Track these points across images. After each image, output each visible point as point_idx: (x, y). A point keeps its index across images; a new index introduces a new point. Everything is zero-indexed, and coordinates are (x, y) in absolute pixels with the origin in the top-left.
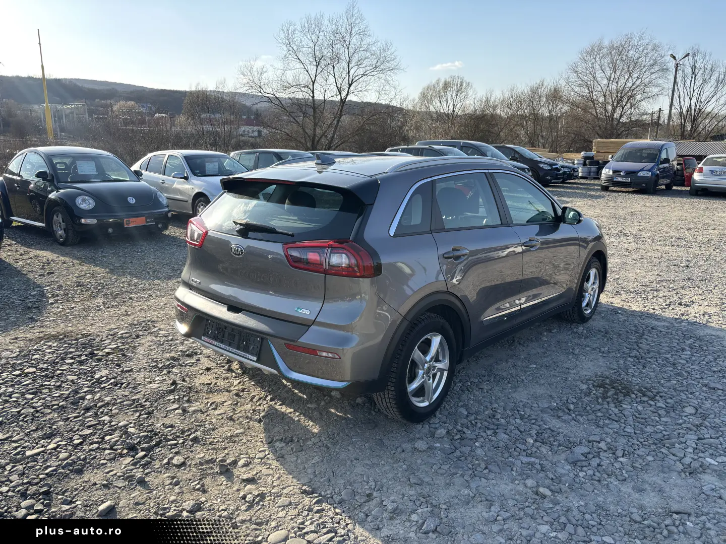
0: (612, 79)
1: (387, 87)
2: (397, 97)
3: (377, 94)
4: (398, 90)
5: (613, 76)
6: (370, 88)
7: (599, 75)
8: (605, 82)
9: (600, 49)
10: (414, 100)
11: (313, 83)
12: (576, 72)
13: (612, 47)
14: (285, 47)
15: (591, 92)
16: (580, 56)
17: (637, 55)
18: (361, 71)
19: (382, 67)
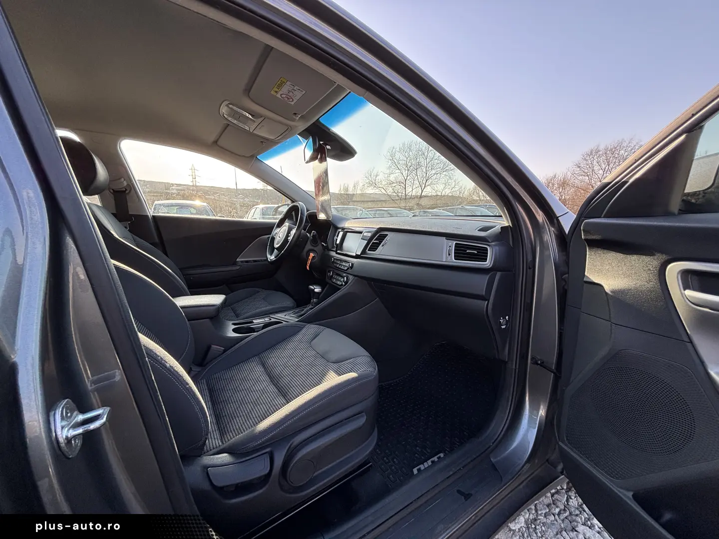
0: (606, 170)
1: (450, 181)
2: (456, 186)
3: (444, 185)
4: (457, 182)
5: (607, 168)
6: (440, 182)
7: (596, 168)
8: (601, 172)
9: (597, 151)
10: (469, 189)
11: (406, 180)
12: (579, 167)
13: (606, 149)
14: (390, 161)
15: (590, 179)
16: (582, 157)
17: (626, 154)
18: (434, 172)
19: (447, 168)
